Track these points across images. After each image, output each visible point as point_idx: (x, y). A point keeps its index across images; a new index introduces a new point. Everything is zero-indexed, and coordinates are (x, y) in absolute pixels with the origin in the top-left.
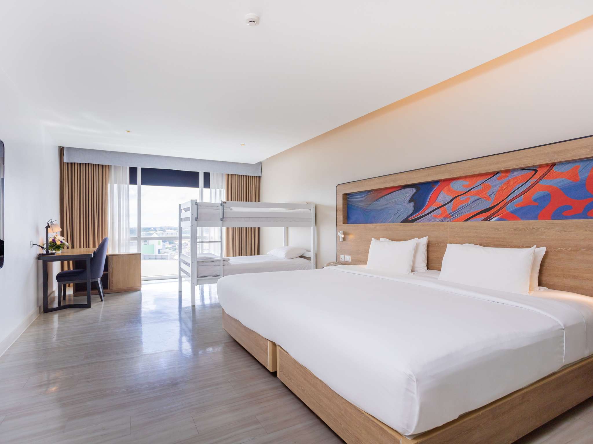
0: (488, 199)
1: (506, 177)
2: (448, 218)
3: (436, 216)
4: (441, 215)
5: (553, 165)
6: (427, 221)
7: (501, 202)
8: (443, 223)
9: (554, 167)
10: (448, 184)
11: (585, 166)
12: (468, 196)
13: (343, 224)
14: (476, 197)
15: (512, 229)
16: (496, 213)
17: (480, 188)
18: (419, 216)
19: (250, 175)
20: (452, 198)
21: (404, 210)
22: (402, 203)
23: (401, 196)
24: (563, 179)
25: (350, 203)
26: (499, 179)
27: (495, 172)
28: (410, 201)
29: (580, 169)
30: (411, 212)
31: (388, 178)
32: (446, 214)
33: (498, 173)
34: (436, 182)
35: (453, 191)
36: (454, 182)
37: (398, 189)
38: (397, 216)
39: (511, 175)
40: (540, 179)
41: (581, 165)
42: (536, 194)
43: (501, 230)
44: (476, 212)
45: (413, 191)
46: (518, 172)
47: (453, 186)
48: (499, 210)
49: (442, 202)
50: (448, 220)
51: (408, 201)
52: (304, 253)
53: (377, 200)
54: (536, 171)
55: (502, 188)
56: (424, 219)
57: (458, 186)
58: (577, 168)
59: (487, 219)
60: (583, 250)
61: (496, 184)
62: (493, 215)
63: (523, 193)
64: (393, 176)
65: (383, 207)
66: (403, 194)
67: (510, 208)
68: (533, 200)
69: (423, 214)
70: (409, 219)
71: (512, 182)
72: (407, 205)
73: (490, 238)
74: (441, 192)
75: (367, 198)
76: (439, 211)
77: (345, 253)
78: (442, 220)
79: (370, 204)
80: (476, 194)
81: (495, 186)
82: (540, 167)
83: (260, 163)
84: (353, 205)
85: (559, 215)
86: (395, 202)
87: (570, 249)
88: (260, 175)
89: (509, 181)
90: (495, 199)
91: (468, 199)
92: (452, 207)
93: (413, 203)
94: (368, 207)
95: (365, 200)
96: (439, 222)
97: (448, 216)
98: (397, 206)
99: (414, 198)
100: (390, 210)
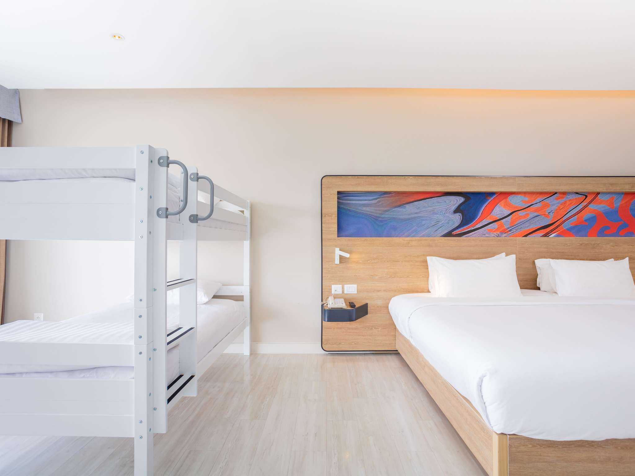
0: (547, 216)
1: (563, 198)
2: (505, 233)
3: (490, 231)
4: (497, 230)
5: (598, 194)
6: (479, 236)
7: (558, 220)
8: (499, 238)
9: (599, 195)
10: (506, 198)
11: (618, 197)
12: (527, 212)
13: (338, 237)
14: (536, 214)
15: (579, 245)
16: (555, 230)
17: (539, 205)
18: (469, 229)
20: (510, 212)
21: (446, 222)
22: (444, 213)
23: (442, 204)
24: (603, 205)
25: (342, 206)
26: (557, 199)
27: (554, 192)
28: (455, 212)
29: (615, 199)
30: (457, 224)
32: (503, 228)
33: (556, 193)
34: (491, 194)
35: (511, 205)
36: (513, 196)
37: (438, 195)
38: (435, 228)
39: (567, 197)
40: (589, 203)
41: (615, 196)
42: (586, 215)
43: (569, 245)
44: (536, 228)
45: (461, 200)
46: (573, 195)
47: (511, 200)
48: (557, 227)
49: (499, 216)
50: (504, 235)
51: (452, 211)
53: (399, 206)
54: (586, 196)
55: (559, 207)
56: (475, 234)
57: (516, 201)
58: (613, 198)
59: (546, 235)
61: (554, 203)
62: (552, 231)
63: (576, 214)
64: (440, 179)
65: (410, 216)
66: (445, 202)
67: (567, 226)
68: (584, 220)
69: (475, 228)
70: (454, 233)
71: (568, 203)
72: (451, 216)
73: (560, 252)
74: (497, 205)
75: (380, 201)
76: (495, 225)
77: (343, 282)
78: (499, 235)
79: (386, 211)
80: (536, 211)
81: (553, 205)
82: (589, 194)
84: (350, 211)
85: (602, 233)
86: (432, 211)
89: (565, 202)
90: (553, 217)
91: (527, 215)
92: (509, 222)
93: (460, 214)
94: (382, 214)
95: (376, 203)
96: (495, 237)
97: (506, 230)
98: (435, 215)
99: (461, 208)
100: (423, 220)
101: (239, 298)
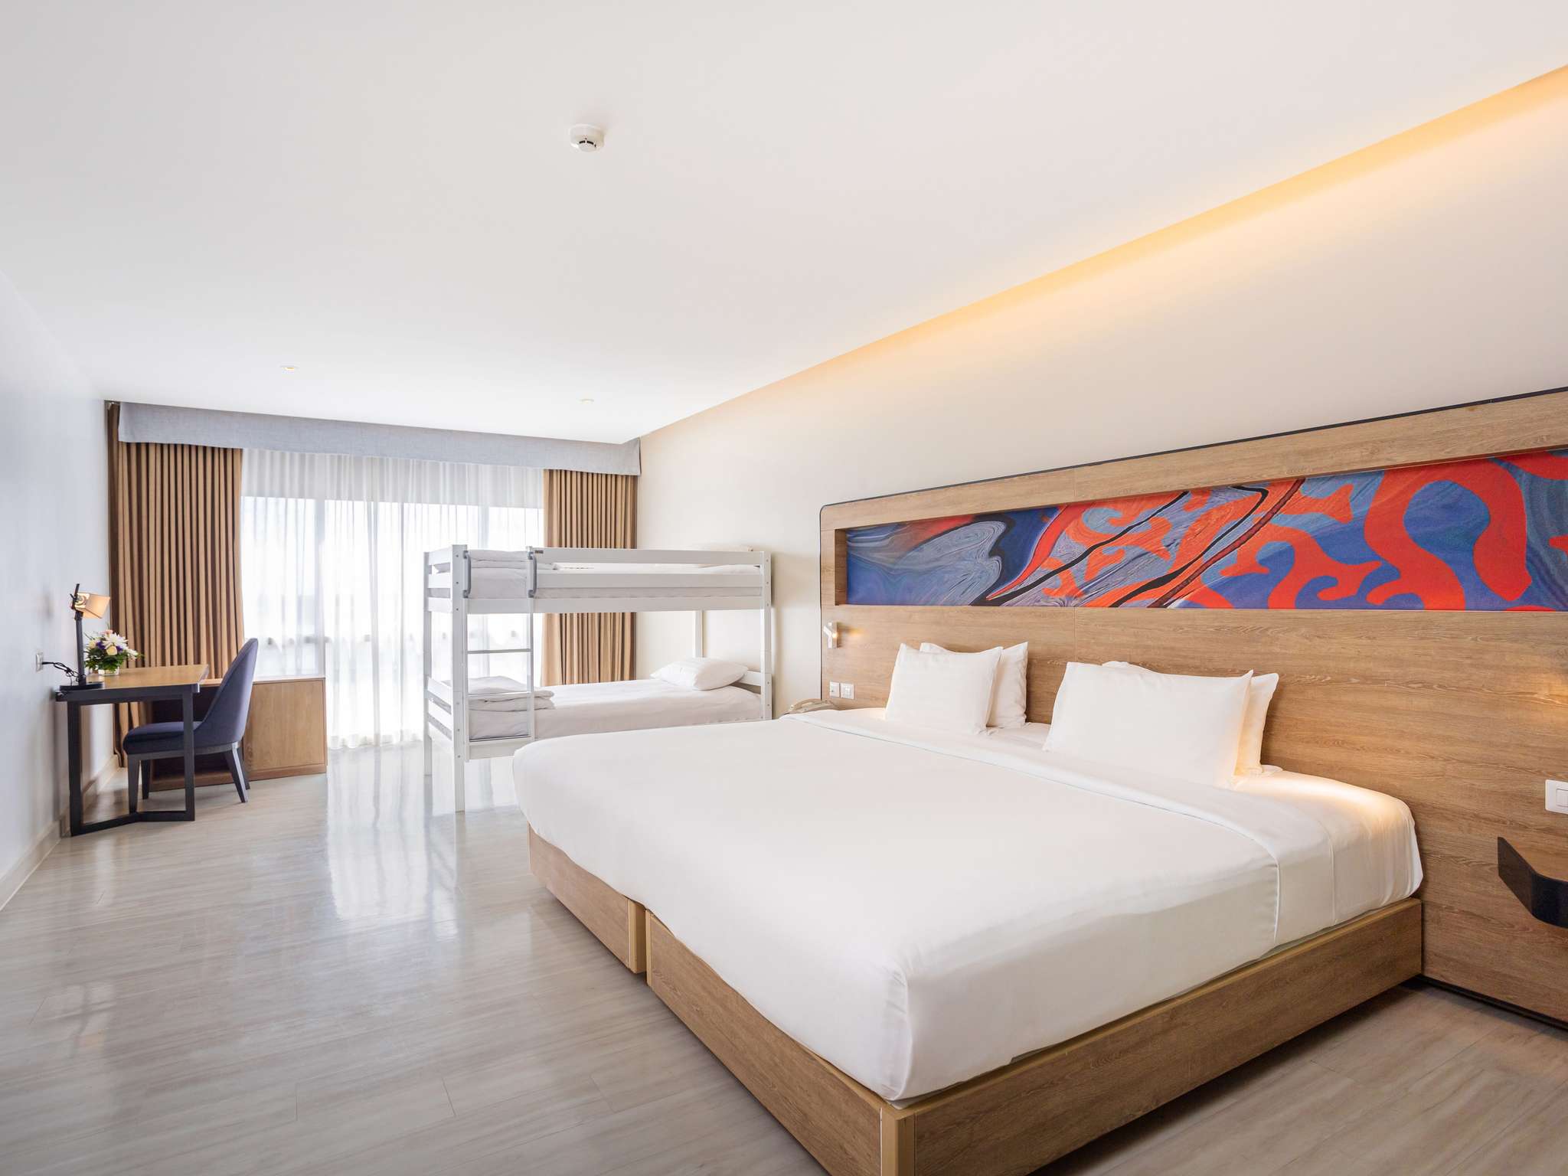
0: (1164, 554)
1: (1201, 503)
2: (1075, 598)
3: (1048, 593)
4: (1061, 590)
5: (1300, 481)
6: (1029, 603)
7: (1191, 563)
8: (1064, 609)
9: (1301, 487)
10: (1078, 516)
11: (1364, 485)
12: (1121, 547)
13: (837, 604)
14: (1138, 550)
15: (1212, 629)
16: (1182, 588)
17: (1145, 528)
18: (1013, 590)
19: (609, 473)
20: (1084, 549)
21: (978, 574)
22: (974, 557)
23: (971, 539)
24: (1318, 515)
25: (852, 553)
26: (1188, 508)
27: (1178, 491)
28: (992, 553)
29: (1355, 492)
30: (993, 580)
31: (941, 496)
32: (1071, 587)
33: (1185, 493)
34: (1049, 510)
35: (1087, 533)
36: (1091, 510)
37: (965, 522)
38: (963, 588)
39: (1212, 500)
40: (1273, 512)
41: (1355, 484)
42: (1265, 546)
43: (1187, 631)
44: (1139, 584)
45: (999, 528)
46: (1228, 494)
47: (1087, 521)
48: (1187, 582)
49: (1064, 558)
50: (1075, 602)
51: (987, 554)
52: (744, 675)
53: (915, 548)
54: (1265, 493)
55: (1193, 530)
56: (1023, 598)
57: (1098, 522)
58: (1349, 488)
59: (1161, 604)
60: (1354, 680)
61: (1181, 519)
62: (1174, 593)
63: (1237, 544)
64: (952, 492)
65: (931, 565)
66: (976, 534)
67: (1211, 578)
68: (1257, 560)
69: (1022, 586)
70: (990, 597)
71: (1215, 516)
72: (984, 563)
73: (1165, 648)
74: (1061, 533)
75: (892, 541)
76: (1056, 581)
77: (839, 679)
78: (1064, 602)
79: (900, 558)
80: (1138, 542)
81: (1178, 524)
82: (1273, 485)
83: (637, 442)
84: (860, 559)
85: (1309, 598)
86: (959, 553)
87: (1329, 678)
88: (635, 472)
89: (1208, 514)
90: (1178, 557)
91: (1122, 552)
92: (1085, 572)
93: (999, 558)
94: (895, 564)
95: (887, 546)
96: (1056, 606)
97: (1077, 592)
98: (962, 563)
99: (1000, 545)
100: (946, 572)
101: (754, 689)
